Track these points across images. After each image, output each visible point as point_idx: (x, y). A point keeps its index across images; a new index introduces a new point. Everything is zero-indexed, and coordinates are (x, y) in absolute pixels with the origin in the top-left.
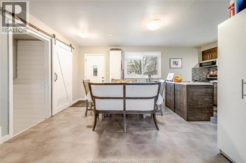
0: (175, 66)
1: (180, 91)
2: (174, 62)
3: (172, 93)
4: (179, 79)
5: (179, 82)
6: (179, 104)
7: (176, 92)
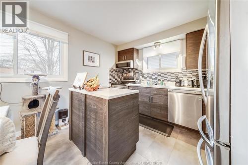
0: (91, 64)
1: (96, 112)
2: (89, 57)
3: (81, 114)
4: (95, 84)
5: (95, 90)
6: (93, 140)
7: (88, 113)
